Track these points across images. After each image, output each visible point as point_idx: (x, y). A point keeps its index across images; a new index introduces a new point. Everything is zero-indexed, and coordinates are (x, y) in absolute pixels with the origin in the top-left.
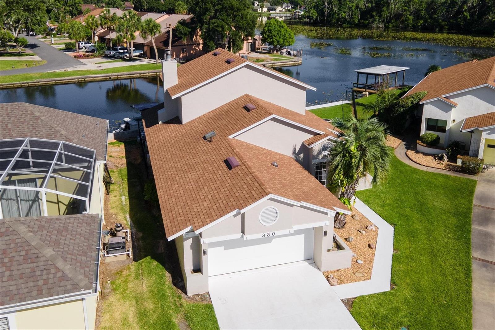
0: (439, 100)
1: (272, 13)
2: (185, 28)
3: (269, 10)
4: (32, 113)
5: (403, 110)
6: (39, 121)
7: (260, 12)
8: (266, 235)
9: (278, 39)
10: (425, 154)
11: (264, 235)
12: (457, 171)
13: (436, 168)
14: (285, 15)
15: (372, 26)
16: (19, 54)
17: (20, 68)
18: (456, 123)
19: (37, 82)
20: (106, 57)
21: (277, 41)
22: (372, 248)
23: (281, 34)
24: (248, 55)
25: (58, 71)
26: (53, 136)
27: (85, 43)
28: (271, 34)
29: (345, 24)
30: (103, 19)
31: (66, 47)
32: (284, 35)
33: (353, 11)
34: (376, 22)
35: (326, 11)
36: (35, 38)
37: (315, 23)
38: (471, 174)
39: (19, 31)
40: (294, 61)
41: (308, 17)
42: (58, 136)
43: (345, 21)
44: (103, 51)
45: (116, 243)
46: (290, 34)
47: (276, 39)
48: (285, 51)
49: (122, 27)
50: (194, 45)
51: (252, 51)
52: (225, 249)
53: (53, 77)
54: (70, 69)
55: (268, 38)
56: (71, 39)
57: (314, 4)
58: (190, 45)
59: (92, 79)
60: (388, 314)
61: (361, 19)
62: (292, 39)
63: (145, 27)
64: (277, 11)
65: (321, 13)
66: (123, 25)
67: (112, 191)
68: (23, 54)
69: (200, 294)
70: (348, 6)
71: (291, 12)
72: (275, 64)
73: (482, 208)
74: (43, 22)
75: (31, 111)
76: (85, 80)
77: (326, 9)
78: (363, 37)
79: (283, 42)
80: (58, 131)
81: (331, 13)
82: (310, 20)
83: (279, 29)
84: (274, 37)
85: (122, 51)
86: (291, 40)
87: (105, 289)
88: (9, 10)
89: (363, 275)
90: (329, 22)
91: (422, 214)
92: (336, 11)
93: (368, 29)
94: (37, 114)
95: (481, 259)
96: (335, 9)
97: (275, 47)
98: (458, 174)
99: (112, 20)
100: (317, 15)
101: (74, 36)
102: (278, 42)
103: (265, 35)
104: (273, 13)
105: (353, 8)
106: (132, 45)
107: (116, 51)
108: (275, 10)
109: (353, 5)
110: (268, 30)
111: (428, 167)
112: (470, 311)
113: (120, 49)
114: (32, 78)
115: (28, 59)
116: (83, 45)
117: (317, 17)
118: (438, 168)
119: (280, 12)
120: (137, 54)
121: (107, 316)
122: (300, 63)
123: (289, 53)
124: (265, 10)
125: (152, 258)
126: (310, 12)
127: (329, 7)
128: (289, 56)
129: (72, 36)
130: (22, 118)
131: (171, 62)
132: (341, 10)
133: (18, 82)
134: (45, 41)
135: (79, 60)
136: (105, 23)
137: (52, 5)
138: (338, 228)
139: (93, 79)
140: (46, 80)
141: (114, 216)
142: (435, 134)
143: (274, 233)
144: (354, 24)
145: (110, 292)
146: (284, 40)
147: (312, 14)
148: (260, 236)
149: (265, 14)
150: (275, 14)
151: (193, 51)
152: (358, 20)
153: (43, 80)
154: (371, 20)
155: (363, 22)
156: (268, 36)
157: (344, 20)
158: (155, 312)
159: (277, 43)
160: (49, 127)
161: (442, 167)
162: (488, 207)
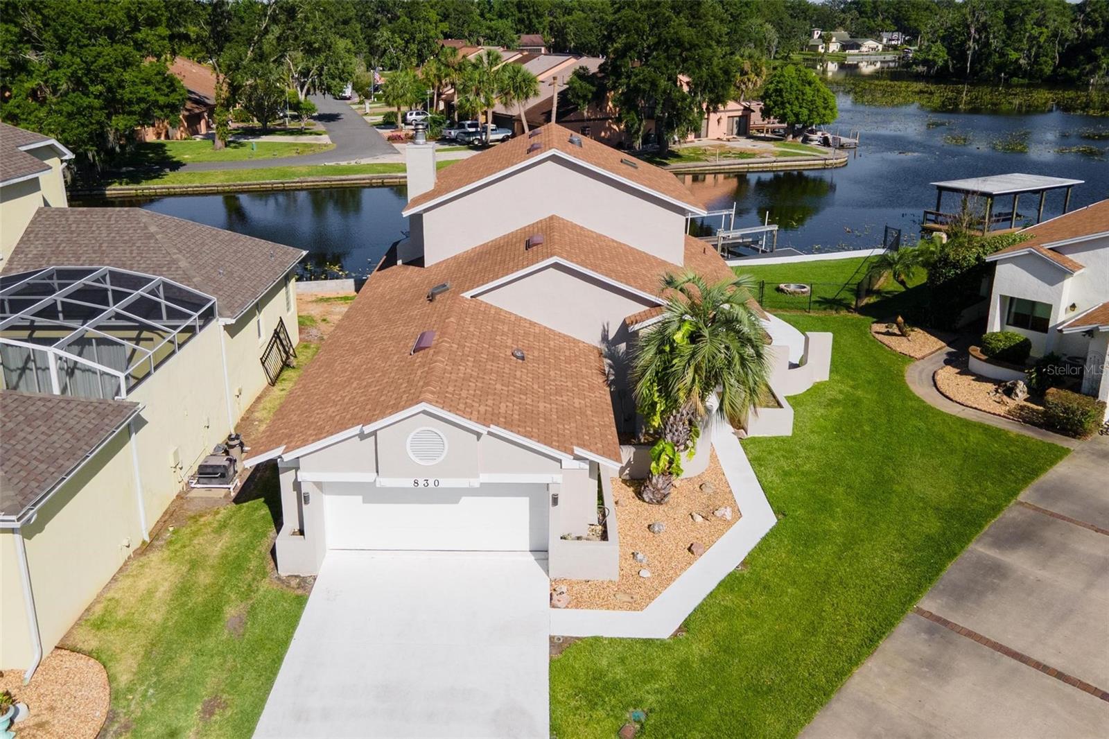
0: (1031, 254)
1: (849, 55)
2: (584, 84)
3: (844, 47)
4: (146, 227)
5: (956, 273)
6: (152, 241)
7: (823, 51)
8: (421, 482)
9: (796, 109)
10: (980, 378)
11: (416, 482)
12: (1034, 424)
13: (985, 411)
14: (881, 58)
15: (1089, 81)
16: (300, 132)
17: (286, 155)
18: (1077, 311)
19: (298, 182)
20: (444, 140)
21: (794, 114)
22: (693, 553)
23: (803, 100)
24: (727, 143)
25: (344, 163)
26: (165, 269)
27: (418, 114)
28: (782, 97)
29: (1017, 77)
30: (442, 68)
31: (384, 120)
32: (812, 101)
33: (1040, 47)
34: (1102, 73)
35: (970, 48)
36: (346, 104)
37: (940, 76)
38: (1068, 436)
39: (308, 91)
40: (826, 159)
41: (925, 62)
42: (173, 269)
43: (1017, 70)
44: (439, 129)
45: (212, 466)
46: (825, 99)
47: (792, 110)
48: (817, 136)
49: (470, 83)
50: (607, 119)
51: (739, 134)
52: (364, 502)
53: (329, 174)
54: (365, 161)
55: (774, 107)
56: (389, 104)
57: (941, 32)
58: (599, 119)
59: (395, 180)
60: (625, 680)
61: (1060, 65)
62: (831, 109)
63: (506, 82)
64: (864, 49)
65: (958, 52)
66: (471, 80)
67: (284, 380)
68: (307, 131)
69: (302, 575)
70: (1028, 34)
71: (898, 52)
72: (779, 164)
73: (1032, 512)
74: (348, 73)
75: (144, 223)
76: (383, 183)
77: (971, 43)
78: (1066, 108)
79: (809, 115)
80: (174, 262)
81: (983, 54)
82: (929, 68)
83: (800, 87)
84: (787, 105)
85: (473, 130)
86: (828, 112)
87: (157, 540)
88: (280, 51)
89: (631, 600)
90: (974, 72)
91: (864, 504)
92: (996, 47)
93: (1077, 89)
94: (153, 229)
95: (934, 616)
96: (995, 43)
97: (791, 126)
98: (1033, 431)
99: (460, 70)
100: (946, 58)
101: (394, 99)
102: (797, 115)
103: (768, 100)
104: (854, 55)
105: (1042, 40)
106: (490, 118)
107: (462, 130)
108: (858, 47)
109: (1041, 33)
110: (776, 90)
111: (967, 406)
112: (813, 711)
113: (470, 126)
114: (294, 174)
115: (313, 140)
116: (414, 116)
117: (946, 61)
118: (989, 413)
119: (871, 52)
120: (500, 136)
121: (128, 582)
122: (841, 163)
123: (825, 142)
124: (834, 47)
125: (265, 502)
126: (930, 50)
127: (980, 38)
128: (825, 149)
129: (391, 99)
130: (128, 234)
131: (424, 146)
132: (1008, 45)
133: (268, 181)
134: (359, 108)
135: (394, 145)
136: (447, 75)
137: (387, 43)
138: (648, 503)
139: (398, 180)
140: (313, 180)
141: (257, 423)
142: (1020, 333)
143: (437, 483)
144: (1041, 77)
145: (162, 546)
146: (811, 111)
147: (935, 55)
148: (409, 483)
149: (833, 57)
150: (857, 55)
151: (606, 133)
152: (1052, 68)
153: (310, 179)
154: (1088, 67)
155: (1066, 73)
156: (775, 102)
157: (1014, 69)
158: (205, 591)
159: (793, 119)
160: (163, 252)
161: (1002, 410)
162: (1051, 510)
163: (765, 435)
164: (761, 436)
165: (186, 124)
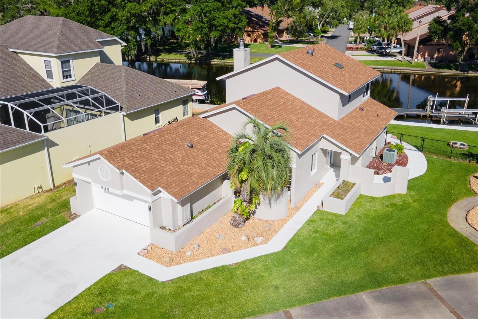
4: (122, 73)
6: (120, 79)
8: (104, 188)
42: (120, 91)
68: (316, 43)
69: (77, 214)
80: (122, 88)
87: (56, 189)
130: (115, 75)
143: (108, 189)
162: (439, 293)
163: (331, 212)
164: (329, 211)
165: (262, 37)
